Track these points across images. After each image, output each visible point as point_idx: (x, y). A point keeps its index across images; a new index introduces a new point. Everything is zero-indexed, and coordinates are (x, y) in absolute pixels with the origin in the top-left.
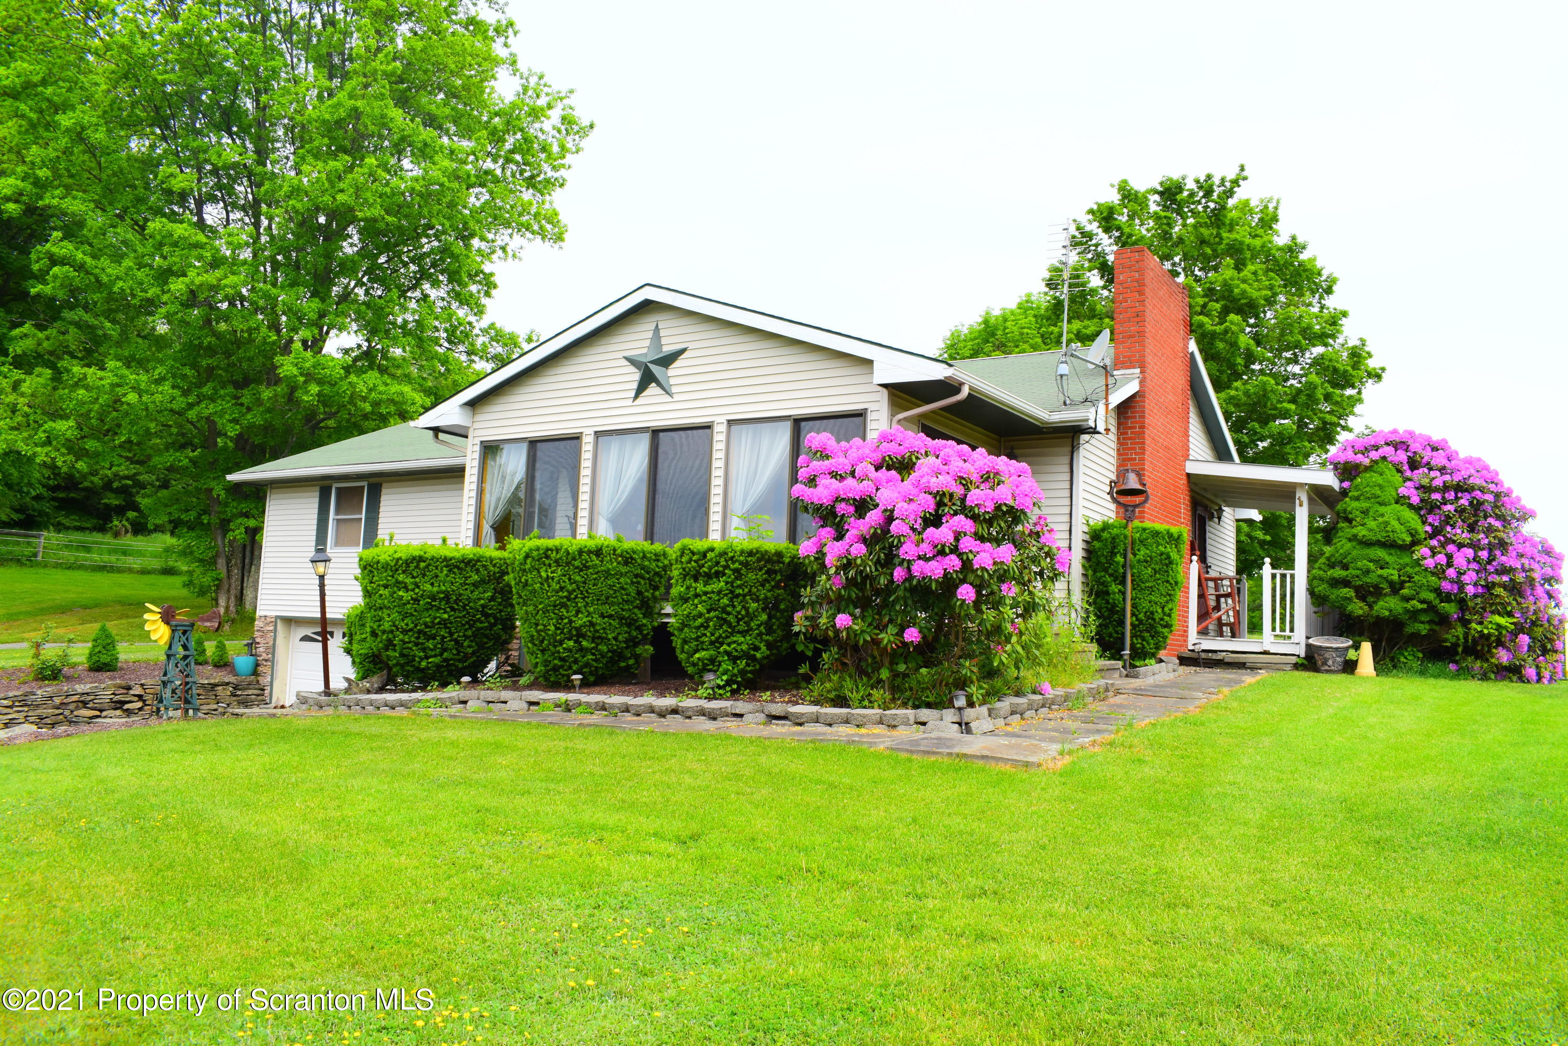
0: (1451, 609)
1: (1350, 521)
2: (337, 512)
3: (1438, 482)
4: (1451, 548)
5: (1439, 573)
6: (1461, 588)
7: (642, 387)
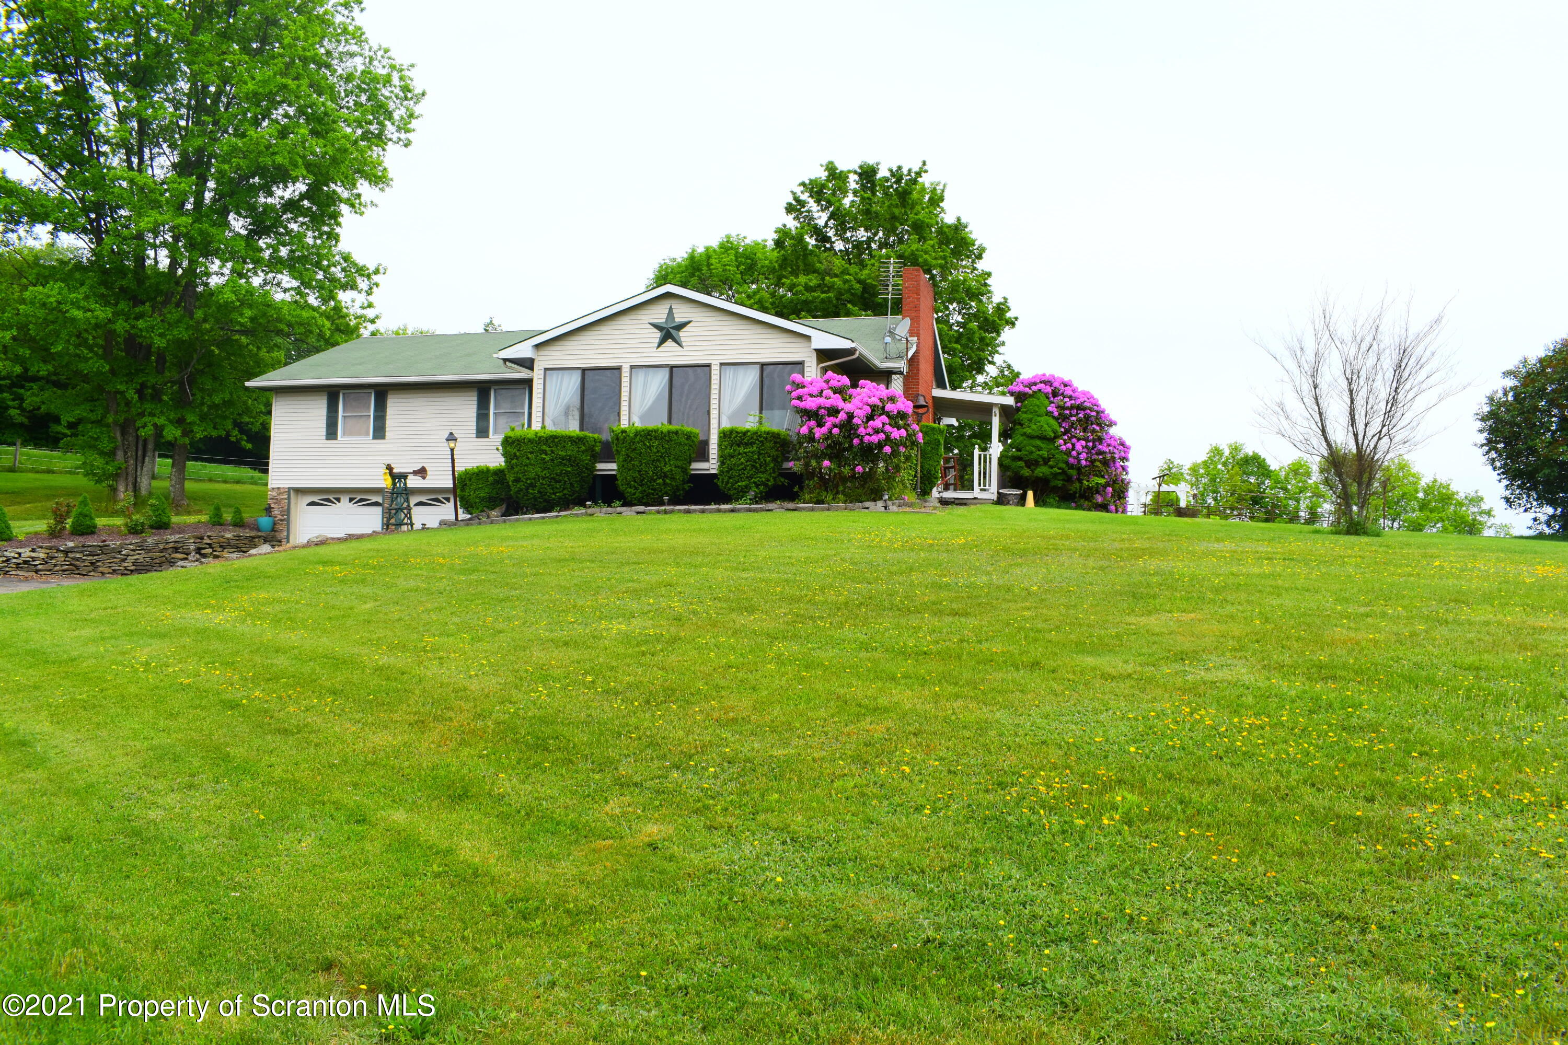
0: (1073, 473)
1: (1021, 425)
2: (344, 411)
3: (1068, 404)
4: (1074, 440)
5: (1068, 453)
6: (1079, 461)
7: (662, 342)
